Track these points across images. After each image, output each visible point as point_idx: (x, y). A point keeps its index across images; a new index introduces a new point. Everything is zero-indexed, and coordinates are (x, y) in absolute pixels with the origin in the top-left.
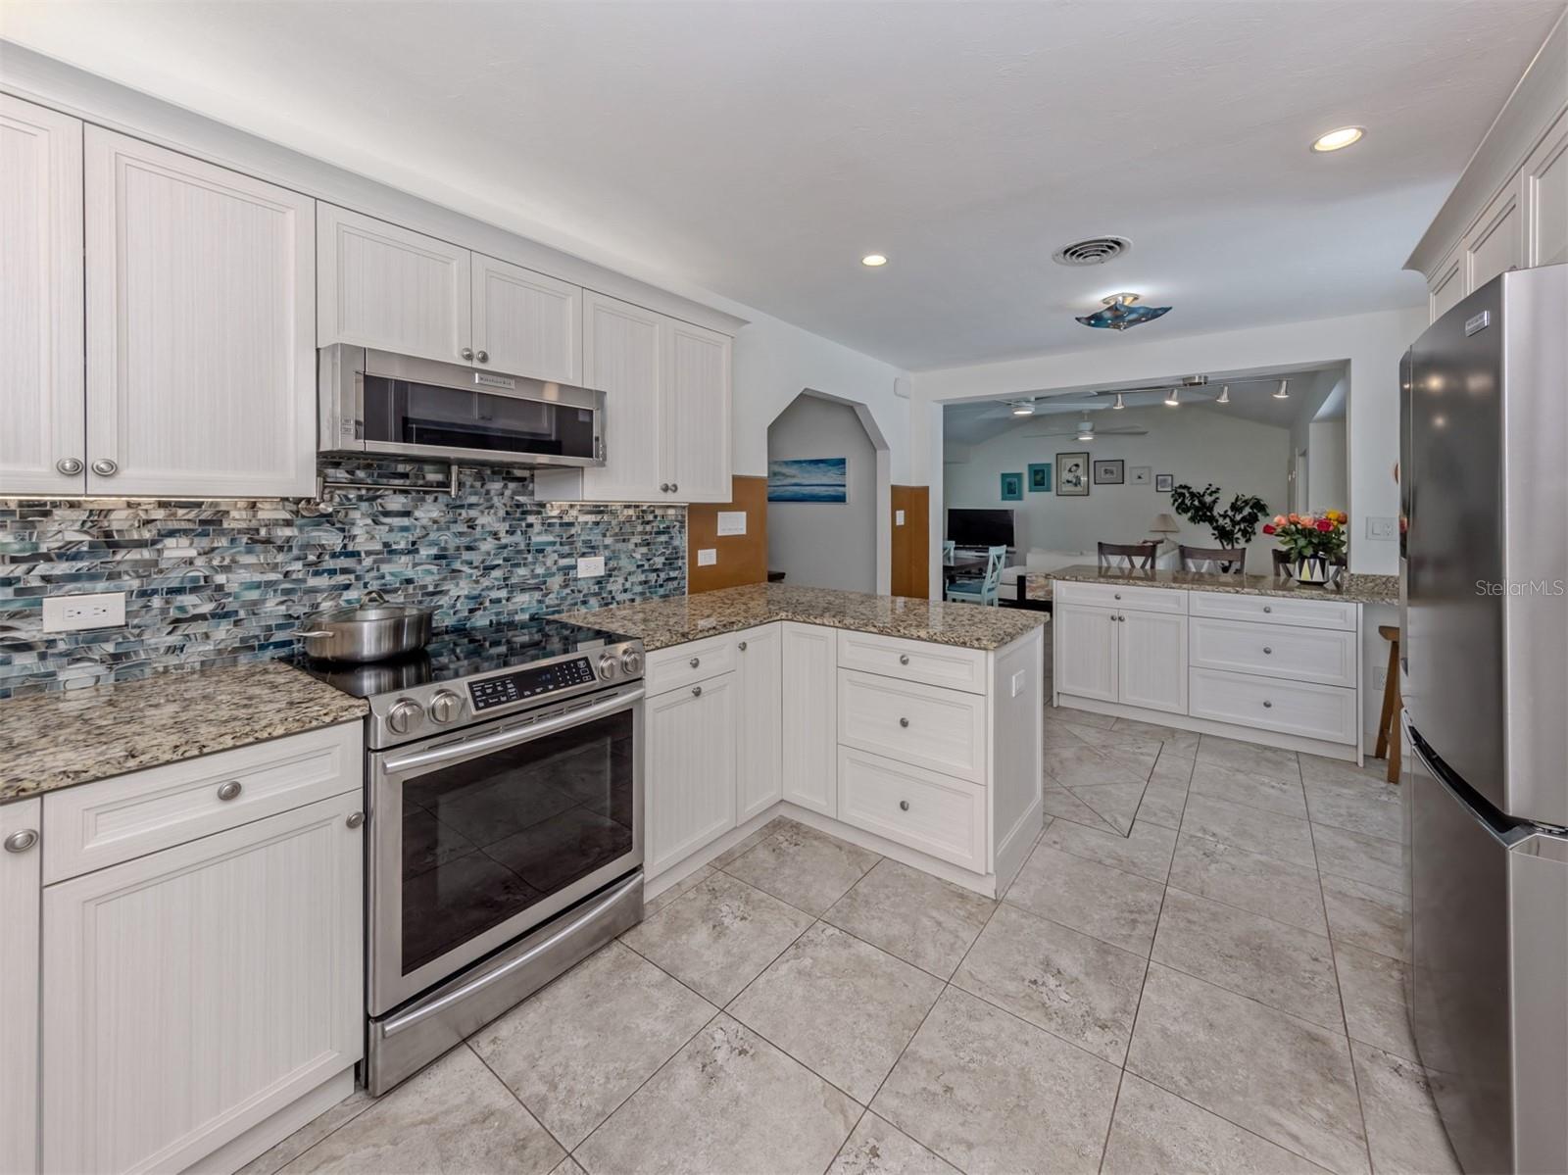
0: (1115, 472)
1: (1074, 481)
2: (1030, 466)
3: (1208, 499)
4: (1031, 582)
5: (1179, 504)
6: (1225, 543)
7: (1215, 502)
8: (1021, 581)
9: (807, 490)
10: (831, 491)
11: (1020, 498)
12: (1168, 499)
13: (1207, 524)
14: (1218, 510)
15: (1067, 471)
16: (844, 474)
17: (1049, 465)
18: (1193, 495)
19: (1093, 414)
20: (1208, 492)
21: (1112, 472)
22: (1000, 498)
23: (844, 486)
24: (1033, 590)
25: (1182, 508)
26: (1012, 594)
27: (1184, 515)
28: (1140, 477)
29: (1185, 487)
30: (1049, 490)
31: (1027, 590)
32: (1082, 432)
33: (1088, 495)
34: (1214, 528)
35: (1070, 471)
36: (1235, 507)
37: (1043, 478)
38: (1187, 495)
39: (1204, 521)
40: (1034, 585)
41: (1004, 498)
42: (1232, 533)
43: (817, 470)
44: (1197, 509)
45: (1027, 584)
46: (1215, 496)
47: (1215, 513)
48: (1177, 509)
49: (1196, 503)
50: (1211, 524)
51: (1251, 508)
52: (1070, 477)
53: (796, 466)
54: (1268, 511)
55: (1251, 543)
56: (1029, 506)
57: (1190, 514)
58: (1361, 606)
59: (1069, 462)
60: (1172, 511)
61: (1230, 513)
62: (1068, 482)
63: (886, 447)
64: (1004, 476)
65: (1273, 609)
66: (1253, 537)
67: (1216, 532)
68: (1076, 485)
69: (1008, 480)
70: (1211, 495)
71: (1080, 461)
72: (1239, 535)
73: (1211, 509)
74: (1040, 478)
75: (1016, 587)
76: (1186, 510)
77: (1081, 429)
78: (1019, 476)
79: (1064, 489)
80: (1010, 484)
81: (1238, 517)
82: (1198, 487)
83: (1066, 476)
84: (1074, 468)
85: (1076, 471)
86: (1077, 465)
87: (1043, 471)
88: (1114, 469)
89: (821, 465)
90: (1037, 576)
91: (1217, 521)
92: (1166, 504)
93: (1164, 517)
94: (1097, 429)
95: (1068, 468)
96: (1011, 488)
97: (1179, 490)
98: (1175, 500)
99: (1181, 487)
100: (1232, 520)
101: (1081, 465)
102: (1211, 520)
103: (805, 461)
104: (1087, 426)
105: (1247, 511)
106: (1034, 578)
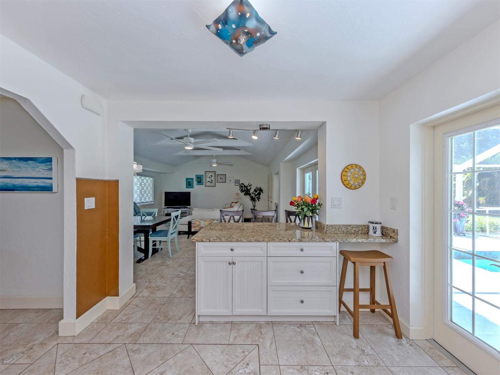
0: (223, 178)
1: (211, 181)
2: (196, 175)
3: (249, 188)
4: (194, 224)
5: (241, 189)
6: (253, 202)
7: (250, 189)
8: (190, 224)
9: (17, 182)
10: (40, 183)
11: (193, 187)
12: (238, 187)
13: (248, 196)
14: (252, 191)
15: (208, 178)
16: (51, 169)
17: (203, 175)
18: (245, 186)
19: (217, 157)
20: (249, 185)
21: (222, 179)
22: (186, 187)
23: (51, 179)
24: (194, 227)
25: (242, 191)
26: (186, 229)
27: (243, 193)
28: (230, 181)
29: (243, 184)
30: (202, 184)
31: (192, 227)
32: (213, 163)
33: (215, 186)
34: (250, 197)
35: (209, 178)
36: (255, 191)
37: (201, 180)
38: (243, 186)
39: (248, 195)
40: (195, 225)
41: (187, 188)
42: (255, 198)
43: (26, 166)
44: (246, 191)
45: (192, 225)
46: (250, 187)
47: (251, 193)
48: (241, 191)
49: (246, 189)
50: (250, 196)
51: (259, 190)
52: (209, 180)
53: (6, 162)
54: (263, 191)
55: (259, 201)
56: (196, 191)
57: (244, 193)
58: (338, 243)
59: (209, 175)
60: (239, 192)
61: (254, 192)
62: (209, 182)
63: (70, 147)
64: (187, 179)
65: (304, 249)
66: (260, 199)
67: (251, 198)
68: (211, 183)
69: (189, 180)
70: (249, 186)
71: (213, 174)
72: (256, 199)
73: (249, 191)
74: (200, 180)
75: (187, 226)
76: (243, 192)
77: (213, 162)
78: (192, 179)
79: (207, 184)
80: (189, 182)
81: (256, 193)
82: (246, 184)
83: (208, 179)
84: (211, 177)
85: (211, 178)
86: (212, 176)
87: (200, 178)
88: (223, 177)
89: (30, 162)
90: (196, 221)
91: (251, 195)
92: (237, 189)
93: (237, 194)
94: (218, 162)
95: (209, 177)
96: (189, 184)
97: (241, 185)
98: (240, 188)
99: (242, 184)
100: (255, 195)
101: (213, 175)
102: (249, 194)
103: (15, 159)
104: (215, 161)
105: (258, 191)
106: (195, 222)
